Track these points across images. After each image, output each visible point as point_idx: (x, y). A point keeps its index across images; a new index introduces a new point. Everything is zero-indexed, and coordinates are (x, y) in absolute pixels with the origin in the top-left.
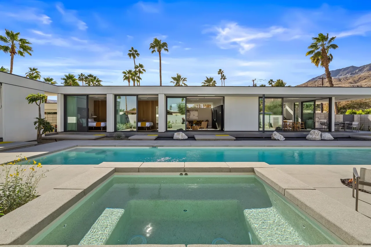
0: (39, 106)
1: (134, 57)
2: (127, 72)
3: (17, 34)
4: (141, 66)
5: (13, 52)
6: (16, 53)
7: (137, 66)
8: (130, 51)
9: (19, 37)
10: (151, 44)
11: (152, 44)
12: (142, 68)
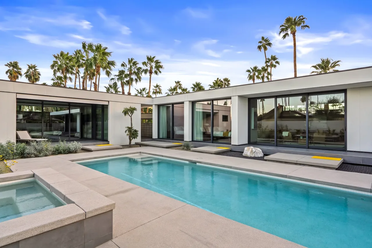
0: (131, 117)
1: (265, 49)
2: (252, 69)
3: (154, 57)
4: (274, 58)
5: (151, 73)
6: (153, 72)
7: (269, 59)
8: (260, 42)
9: (155, 60)
10: (281, 26)
11: (283, 26)
12: (275, 61)
